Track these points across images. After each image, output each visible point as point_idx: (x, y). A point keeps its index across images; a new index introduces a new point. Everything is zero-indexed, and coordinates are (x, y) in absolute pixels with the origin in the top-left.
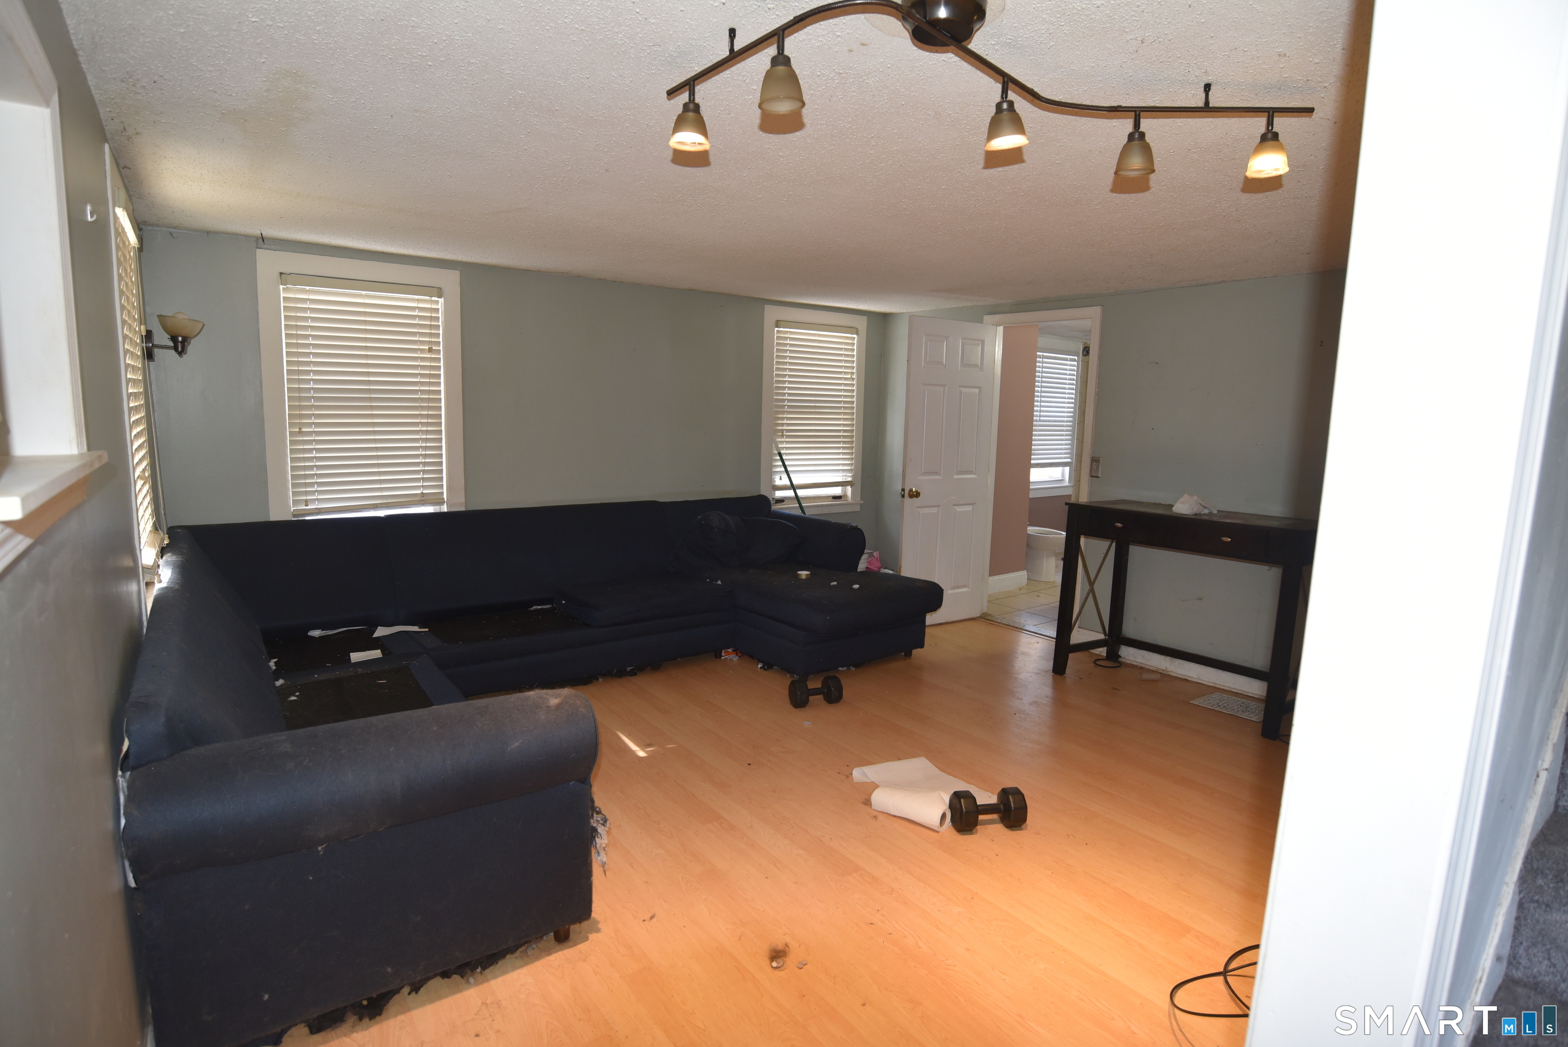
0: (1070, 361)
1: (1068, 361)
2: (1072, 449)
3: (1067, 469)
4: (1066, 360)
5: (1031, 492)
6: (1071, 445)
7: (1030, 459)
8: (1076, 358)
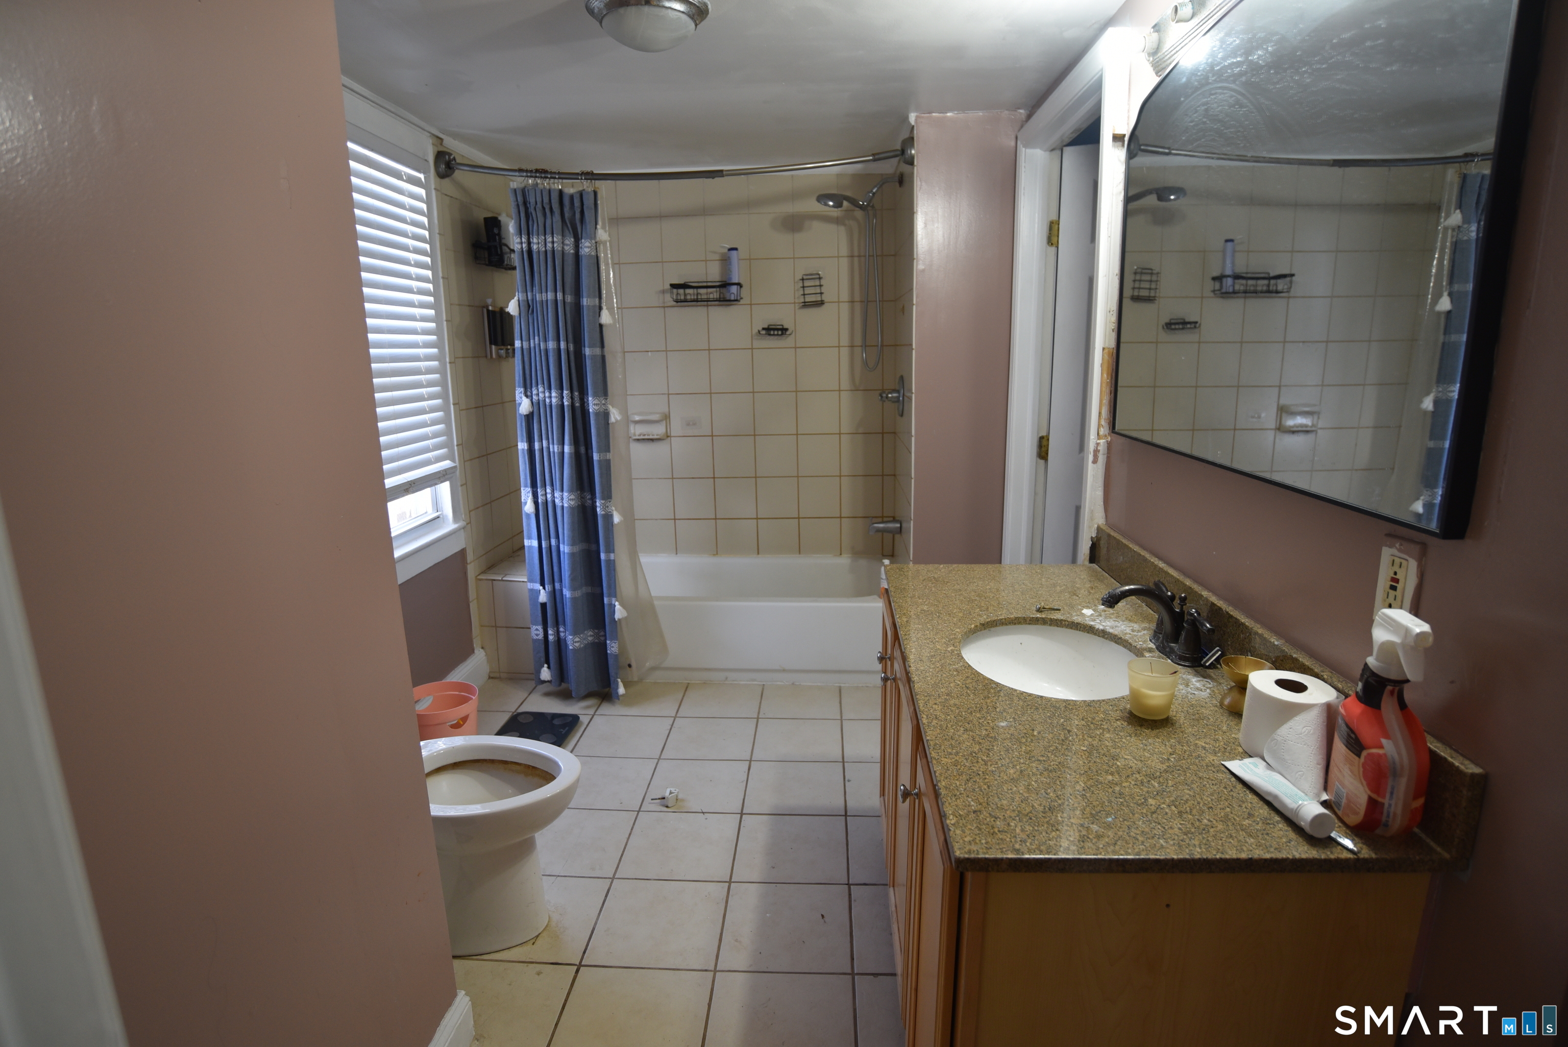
0: (407, 181)
1: (403, 180)
2: (447, 433)
3: (445, 488)
4: (397, 175)
5: (399, 567)
6: (446, 421)
7: (381, 476)
8: (422, 176)
